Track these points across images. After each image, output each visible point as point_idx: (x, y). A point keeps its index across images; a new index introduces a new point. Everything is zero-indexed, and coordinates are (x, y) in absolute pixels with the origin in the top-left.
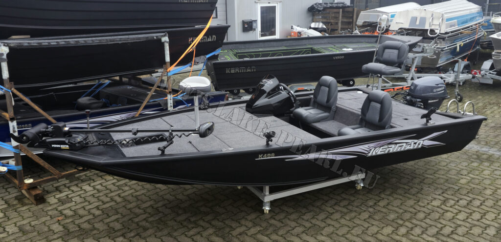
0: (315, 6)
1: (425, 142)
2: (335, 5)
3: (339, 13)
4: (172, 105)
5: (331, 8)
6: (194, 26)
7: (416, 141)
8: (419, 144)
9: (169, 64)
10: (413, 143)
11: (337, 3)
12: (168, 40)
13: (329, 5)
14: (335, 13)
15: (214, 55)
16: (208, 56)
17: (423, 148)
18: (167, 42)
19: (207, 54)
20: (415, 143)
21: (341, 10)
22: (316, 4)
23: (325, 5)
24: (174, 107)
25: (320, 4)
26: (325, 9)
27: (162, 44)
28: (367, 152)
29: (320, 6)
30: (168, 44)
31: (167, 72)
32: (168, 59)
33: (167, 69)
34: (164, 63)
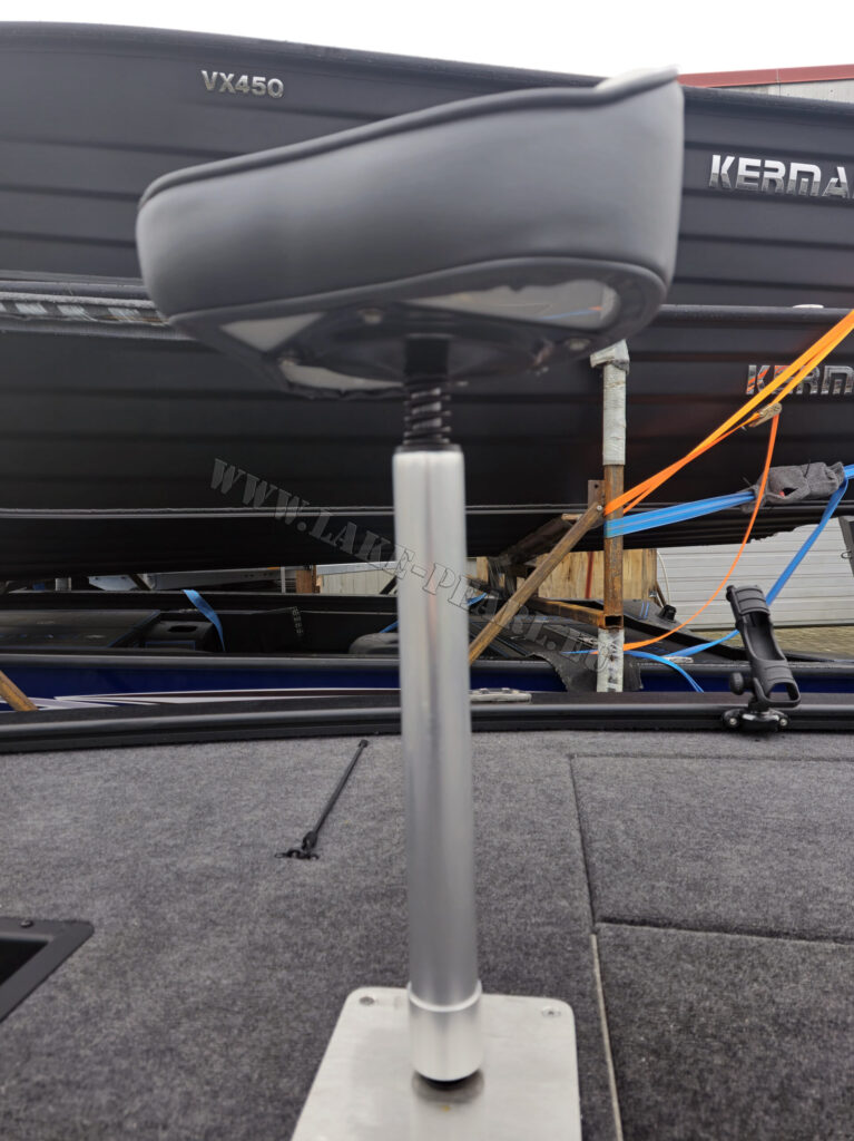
9: (616, 478)
16: (850, 471)
18: (619, 365)
30: (622, 376)
31: (604, 517)
32: (615, 449)
33: (604, 502)
34: (598, 470)
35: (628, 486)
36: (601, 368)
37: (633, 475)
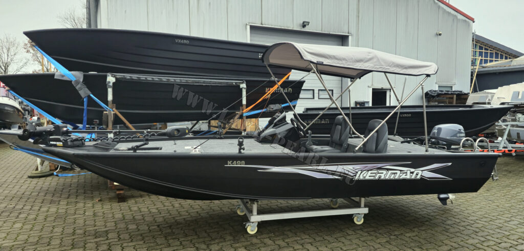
0: (429, 92)
2: (450, 93)
3: (452, 98)
5: (445, 94)
6: (270, 78)
9: (244, 107)
11: (454, 92)
12: (245, 87)
13: (443, 93)
14: (449, 98)
16: (283, 106)
18: (245, 88)
19: (283, 104)
21: (455, 96)
22: (430, 91)
23: (440, 92)
25: (435, 91)
26: (439, 95)
27: (241, 90)
29: (434, 92)
30: (245, 90)
31: (243, 113)
32: (244, 102)
33: (243, 110)
34: (242, 105)
35: (246, 108)
36: (241, 89)
37: (247, 106)
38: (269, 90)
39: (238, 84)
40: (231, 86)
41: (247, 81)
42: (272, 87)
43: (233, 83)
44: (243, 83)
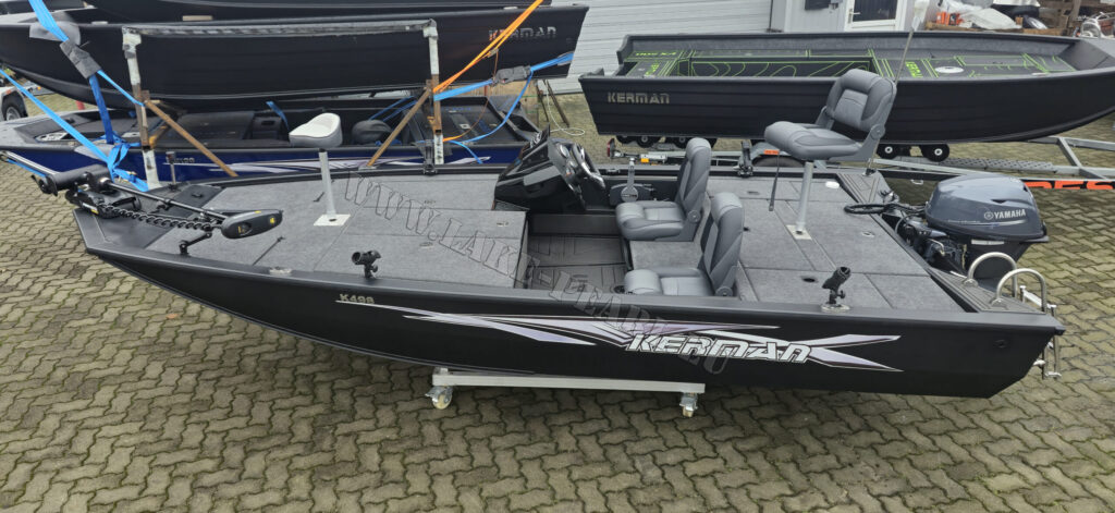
1: (821, 351)
4: (442, 155)
6: (502, 8)
7: (782, 343)
8: (796, 353)
10: (772, 348)
12: (436, 34)
15: (556, 66)
16: (534, 68)
17: (811, 365)
18: (434, 37)
19: (533, 64)
20: (784, 349)
24: (447, 159)
27: (425, 41)
28: (623, 341)
30: (436, 42)
31: (432, 94)
32: (435, 69)
33: (432, 87)
34: (429, 76)
35: (441, 82)
36: (427, 39)
37: (443, 77)
38: (498, 35)
39: (418, 28)
40: (402, 34)
41: (436, 19)
42: (505, 28)
43: (404, 26)
44: (429, 25)
